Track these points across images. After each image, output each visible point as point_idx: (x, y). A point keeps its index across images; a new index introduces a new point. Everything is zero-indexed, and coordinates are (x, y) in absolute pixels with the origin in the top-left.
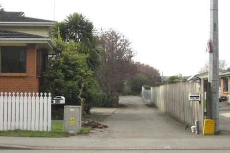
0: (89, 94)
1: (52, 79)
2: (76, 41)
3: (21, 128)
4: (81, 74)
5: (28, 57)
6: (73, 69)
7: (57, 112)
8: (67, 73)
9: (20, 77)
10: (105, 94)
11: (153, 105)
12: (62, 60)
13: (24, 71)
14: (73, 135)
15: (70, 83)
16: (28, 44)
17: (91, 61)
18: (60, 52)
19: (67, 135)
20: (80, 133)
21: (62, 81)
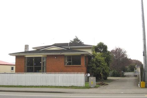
2: (101, 52)
4: (102, 65)
5: (81, 59)
6: (99, 63)
8: (97, 64)
9: (79, 66)
11: (136, 76)
12: (95, 60)
14: (92, 88)
15: (98, 68)
16: (81, 54)
17: (107, 60)
18: (95, 57)
19: (90, 88)
21: (95, 68)
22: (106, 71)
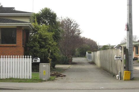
0: (54, 56)
1: (32, 47)
2: (46, 25)
3: (14, 77)
4: (49, 44)
5: (17, 34)
6: (45, 41)
7: (35, 67)
8: (41, 44)
10: (64, 56)
11: (93, 63)
12: (38, 36)
13: (15, 43)
14: (45, 81)
15: (43, 50)
16: (17, 26)
18: (37, 31)
19: (41, 81)
20: (49, 80)
21: (38, 49)
22: (55, 54)
